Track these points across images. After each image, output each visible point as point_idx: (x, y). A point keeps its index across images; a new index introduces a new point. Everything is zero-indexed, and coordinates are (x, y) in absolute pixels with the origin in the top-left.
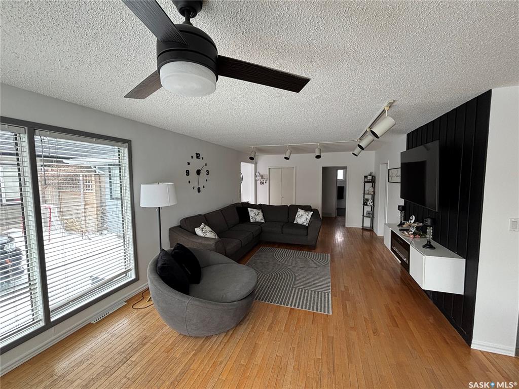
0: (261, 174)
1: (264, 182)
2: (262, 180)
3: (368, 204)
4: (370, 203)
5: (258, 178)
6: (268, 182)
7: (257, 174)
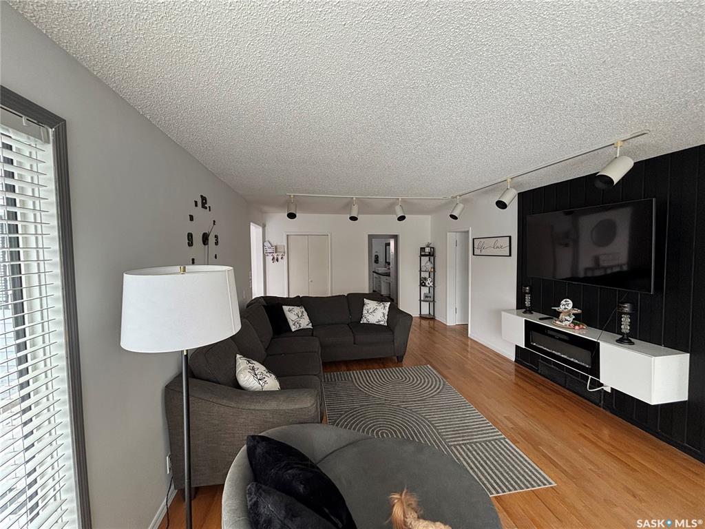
0: (274, 244)
1: (280, 257)
2: (275, 255)
3: (427, 284)
4: (429, 282)
5: (269, 251)
6: (285, 257)
7: (267, 244)
